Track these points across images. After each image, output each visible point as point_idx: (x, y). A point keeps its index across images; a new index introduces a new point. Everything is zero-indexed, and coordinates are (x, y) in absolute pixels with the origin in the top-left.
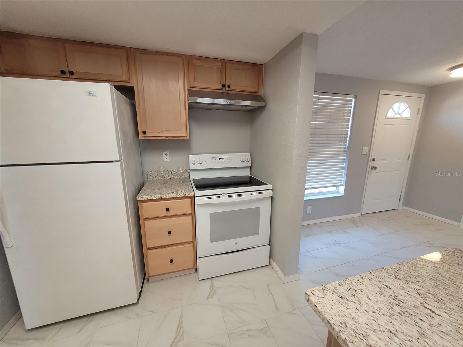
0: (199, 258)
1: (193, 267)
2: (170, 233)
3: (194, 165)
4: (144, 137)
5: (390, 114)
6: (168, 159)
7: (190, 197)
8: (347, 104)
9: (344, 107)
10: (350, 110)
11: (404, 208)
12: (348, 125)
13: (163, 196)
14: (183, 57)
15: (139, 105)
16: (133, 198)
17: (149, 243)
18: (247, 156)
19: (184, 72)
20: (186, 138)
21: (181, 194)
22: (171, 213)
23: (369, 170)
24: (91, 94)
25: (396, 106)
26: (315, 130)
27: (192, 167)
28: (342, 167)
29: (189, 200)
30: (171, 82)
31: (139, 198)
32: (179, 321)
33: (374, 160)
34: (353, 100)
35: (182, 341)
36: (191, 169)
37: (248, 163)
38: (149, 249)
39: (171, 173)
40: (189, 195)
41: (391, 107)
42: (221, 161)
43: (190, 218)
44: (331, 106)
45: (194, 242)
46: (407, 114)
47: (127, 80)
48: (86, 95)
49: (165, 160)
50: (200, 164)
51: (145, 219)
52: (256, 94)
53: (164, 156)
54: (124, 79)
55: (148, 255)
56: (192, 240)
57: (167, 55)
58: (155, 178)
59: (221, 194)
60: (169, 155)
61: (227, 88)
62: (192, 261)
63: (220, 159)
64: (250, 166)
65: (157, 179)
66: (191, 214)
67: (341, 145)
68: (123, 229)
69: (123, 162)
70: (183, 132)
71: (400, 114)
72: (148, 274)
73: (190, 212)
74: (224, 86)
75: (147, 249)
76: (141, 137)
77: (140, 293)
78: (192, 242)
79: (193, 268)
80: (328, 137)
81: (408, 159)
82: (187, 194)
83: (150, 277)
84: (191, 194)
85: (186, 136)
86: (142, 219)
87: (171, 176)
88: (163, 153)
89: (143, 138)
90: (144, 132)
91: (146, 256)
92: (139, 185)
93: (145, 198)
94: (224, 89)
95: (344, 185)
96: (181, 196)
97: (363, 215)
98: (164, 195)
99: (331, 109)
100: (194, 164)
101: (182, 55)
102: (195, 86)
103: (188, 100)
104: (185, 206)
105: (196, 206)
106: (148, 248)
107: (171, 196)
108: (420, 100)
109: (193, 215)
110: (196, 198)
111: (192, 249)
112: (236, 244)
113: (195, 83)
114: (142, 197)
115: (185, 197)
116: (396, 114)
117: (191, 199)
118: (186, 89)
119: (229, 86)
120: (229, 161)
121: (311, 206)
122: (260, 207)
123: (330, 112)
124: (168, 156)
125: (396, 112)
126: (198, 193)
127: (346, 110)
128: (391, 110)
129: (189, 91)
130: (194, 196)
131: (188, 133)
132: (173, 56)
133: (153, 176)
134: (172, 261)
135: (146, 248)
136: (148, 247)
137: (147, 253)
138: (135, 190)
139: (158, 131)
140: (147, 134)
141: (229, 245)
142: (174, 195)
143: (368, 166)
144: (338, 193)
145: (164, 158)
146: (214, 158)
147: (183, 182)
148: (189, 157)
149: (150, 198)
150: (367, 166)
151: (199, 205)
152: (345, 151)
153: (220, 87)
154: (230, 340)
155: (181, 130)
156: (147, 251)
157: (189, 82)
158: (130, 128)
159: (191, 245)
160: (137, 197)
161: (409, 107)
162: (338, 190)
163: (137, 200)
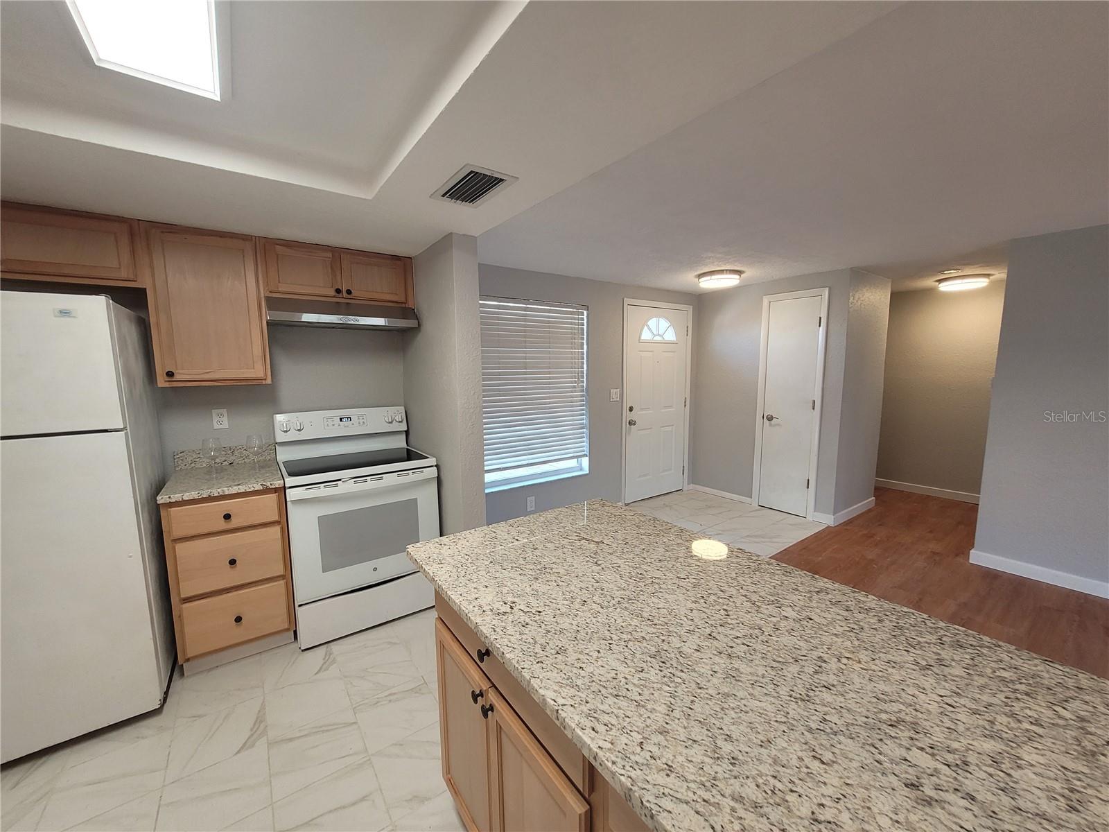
0: (300, 606)
1: (286, 627)
2: (233, 562)
3: (286, 434)
4: (168, 383)
5: (646, 335)
6: (226, 424)
7: (276, 490)
8: (575, 319)
9: (571, 324)
10: (583, 329)
11: (692, 486)
12: (583, 353)
13: (215, 492)
14: (254, 239)
15: (158, 324)
16: (148, 500)
17: (185, 586)
18: (399, 412)
19: (257, 261)
20: (264, 382)
21: (254, 485)
22: (235, 522)
23: (625, 425)
24: (65, 313)
25: (652, 323)
26: (525, 363)
27: (280, 437)
28: (581, 424)
29: (274, 496)
30: (229, 282)
31: (161, 499)
32: (258, 714)
33: (631, 409)
34: (585, 312)
35: (265, 737)
36: (278, 441)
37: (400, 424)
38: (187, 600)
39: (233, 452)
40: (273, 487)
41: (645, 324)
42: (345, 422)
43: (277, 529)
44: (549, 322)
45: (287, 575)
46: (670, 336)
47: (131, 277)
48: (56, 316)
49: (216, 426)
50: (299, 430)
51: (176, 540)
52: (403, 305)
53: (215, 419)
54: (124, 275)
55: (185, 614)
56: (282, 573)
57: (221, 237)
58: (193, 465)
59: (340, 480)
60: (226, 415)
61: (345, 295)
62: (285, 616)
63: (341, 420)
64: (406, 429)
65: (198, 466)
66: (278, 522)
67: (575, 387)
68: (130, 557)
69: (128, 430)
70: (257, 371)
71: (662, 336)
72: (184, 652)
73: (276, 518)
74: (338, 291)
75: (180, 600)
76: (162, 382)
77: (166, 693)
78: (283, 577)
79: (288, 630)
80: (549, 373)
81: (685, 406)
82: (268, 484)
83: (188, 660)
84: (278, 484)
85: (265, 379)
86: (170, 542)
87: (233, 458)
88: (211, 412)
89: (167, 385)
90: (170, 374)
91: (180, 617)
92: (157, 478)
93: (177, 497)
94: (341, 295)
95: (588, 454)
96: (256, 489)
97: (627, 505)
98: (219, 490)
99: (549, 327)
100: (286, 431)
101: (251, 236)
102: (280, 289)
103: (267, 316)
104: (267, 507)
105: (289, 504)
106: (184, 600)
107: (234, 490)
108: (686, 313)
109: (283, 522)
110: (288, 491)
111: (283, 590)
112: (375, 569)
113: (280, 284)
114: (170, 497)
115: (266, 491)
116: (655, 335)
117: (277, 494)
118: (262, 295)
119: (349, 292)
120: (362, 423)
121: (534, 497)
122: (416, 499)
123: (549, 332)
124: (225, 420)
125: (655, 333)
126: (290, 481)
127: (575, 329)
128: (646, 328)
129: (268, 299)
130: (284, 487)
131: (269, 373)
132: (232, 238)
133: (189, 460)
134: (238, 619)
135: (177, 599)
136: (183, 596)
137: (181, 610)
138: (150, 487)
139: (201, 371)
140: (177, 377)
141: (361, 573)
142: (242, 489)
143: (624, 420)
144: (581, 469)
145: (215, 422)
146: (328, 418)
147: (262, 467)
148: (273, 418)
149: (187, 496)
150: (622, 420)
151: (293, 502)
152: (583, 396)
153: (333, 293)
154: (355, 714)
155: (254, 369)
156: (181, 606)
157: (267, 283)
158: (138, 368)
159: (282, 582)
160: (158, 498)
161: (672, 325)
162: (581, 465)
163: (158, 503)
